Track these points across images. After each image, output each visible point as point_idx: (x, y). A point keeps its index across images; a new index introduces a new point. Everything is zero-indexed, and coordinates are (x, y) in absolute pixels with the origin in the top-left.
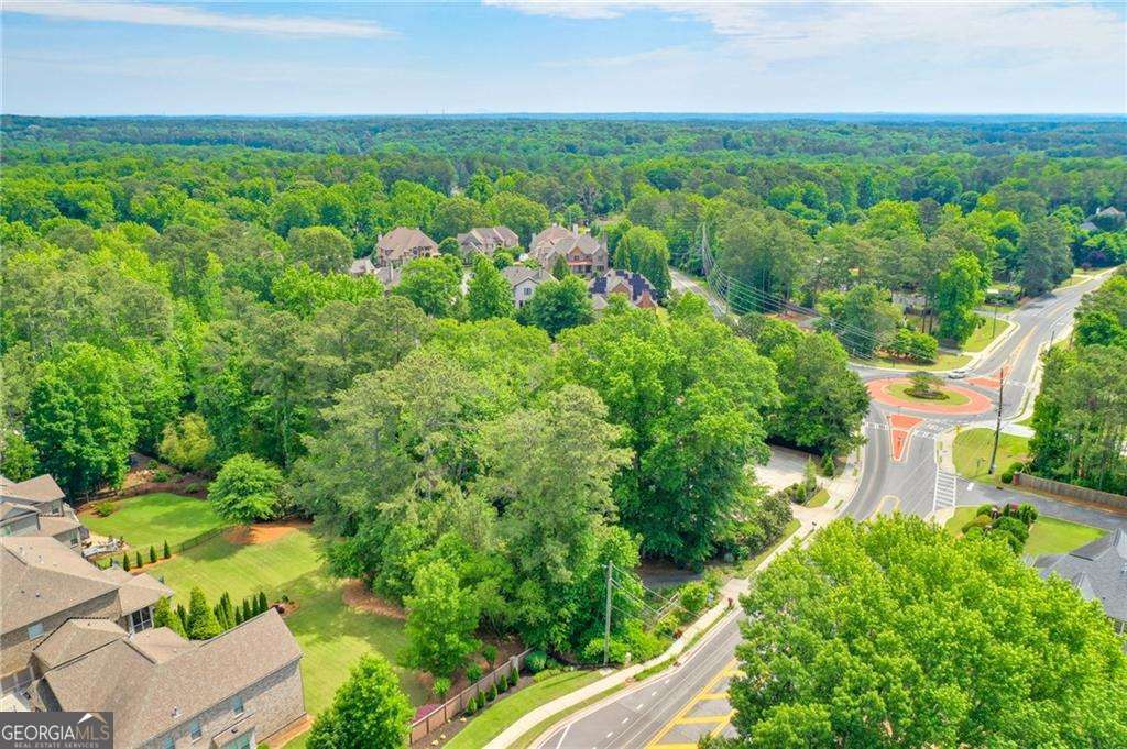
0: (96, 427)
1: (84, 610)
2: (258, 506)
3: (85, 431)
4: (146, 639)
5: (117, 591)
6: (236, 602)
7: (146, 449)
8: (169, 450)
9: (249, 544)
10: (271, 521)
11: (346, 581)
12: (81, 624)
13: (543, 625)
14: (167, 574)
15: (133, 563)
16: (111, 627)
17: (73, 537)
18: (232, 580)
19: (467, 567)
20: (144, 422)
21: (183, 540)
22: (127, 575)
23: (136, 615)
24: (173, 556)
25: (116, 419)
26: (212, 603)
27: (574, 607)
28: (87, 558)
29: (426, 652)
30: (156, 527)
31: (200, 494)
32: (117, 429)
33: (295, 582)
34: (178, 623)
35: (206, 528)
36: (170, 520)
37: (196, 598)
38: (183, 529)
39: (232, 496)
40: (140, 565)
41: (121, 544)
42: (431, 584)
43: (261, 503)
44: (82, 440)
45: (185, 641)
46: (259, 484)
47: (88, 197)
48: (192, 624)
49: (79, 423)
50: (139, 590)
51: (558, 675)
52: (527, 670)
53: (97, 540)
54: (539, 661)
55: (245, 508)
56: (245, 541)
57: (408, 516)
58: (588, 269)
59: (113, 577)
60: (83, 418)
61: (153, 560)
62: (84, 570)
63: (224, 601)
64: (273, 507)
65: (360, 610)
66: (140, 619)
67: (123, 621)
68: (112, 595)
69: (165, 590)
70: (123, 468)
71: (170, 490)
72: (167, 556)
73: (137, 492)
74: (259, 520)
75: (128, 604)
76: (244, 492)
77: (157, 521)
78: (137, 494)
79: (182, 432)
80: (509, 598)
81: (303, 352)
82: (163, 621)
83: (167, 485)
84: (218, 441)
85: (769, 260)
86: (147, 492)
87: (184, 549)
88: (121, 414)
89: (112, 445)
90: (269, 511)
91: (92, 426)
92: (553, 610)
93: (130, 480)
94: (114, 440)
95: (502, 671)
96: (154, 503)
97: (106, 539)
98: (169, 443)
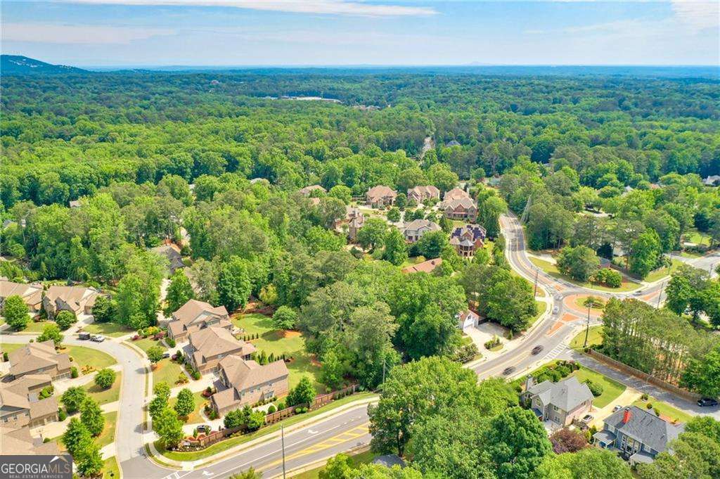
0: (239, 287)
1: (233, 352)
2: (288, 324)
3: (235, 289)
4: (248, 363)
5: (241, 348)
6: (275, 356)
7: (255, 295)
8: (263, 296)
9: (284, 337)
10: (292, 330)
11: (310, 355)
12: (232, 356)
13: (364, 377)
14: (257, 344)
15: (247, 339)
16: (239, 358)
17: (229, 327)
18: (276, 348)
19: (342, 355)
20: (255, 285)
21: (263, 333)
22: (244, 343)
23: (246, 356)
24: (259, 338)
25: (245, 284)
26: (268, 356)
27: (375, 373)
28: (233, 335)
29: (325, 379)
30: (255, 326)
31: (270, 315)
32: (245, 289)
33: (296, 352)
34: (257, 359)
35: (271, 329)
36: (260, 324)
37: (263, 353)
38: (264, 328)
39: (279, 320)
40: (249, 340)
41: (243, 331)
42: (328, 359)
43: (289, 324)
44: (234, 292)
45: (259, 365)
46: (289, 317)
47: (240, 155)
48: (261, 360)
49: (233, 286)
50: (248, 348)
51: (368, 393)
52: (358, 390)
53: (236, 330)
54: (362, 388)
55: (283, 325)
56: (282, 335)
57: (331, 336)
58: (466, 216)
59: (241, 344)
60: (235, 285)
61: (253, 338)
62: (233, 340)
63: (272, 355)
64: (293, 325)
65: (314, 364)
66: (247, 357)
67: (243, 357)
68: (240, 349)
69: (256, 350)
70: (246, 302)
71: (261, 312)
72: (257, 338)
73: (250, 312)
74: (288, 329)
75: (245, 352)
76: (283, 319)
77: (256, 324)
78: (250, 313)
79: (268, 290)
80: (355, 367)
81: (308, 271)
82: (253, 359)
83: (261, 310)
84: (279, 296)
85: (548, 224)
86: (253, 312)
87: (263, 336)
88: (247, 283)
89: (243, 294)
90: (291, 326)
91: (237, 287)
92: (368, 373)
93: (248, 306)
94: (244, 292)
95: (349, 389)
96: (256, 317)
97: (239, 329)
98: (262, 294)
